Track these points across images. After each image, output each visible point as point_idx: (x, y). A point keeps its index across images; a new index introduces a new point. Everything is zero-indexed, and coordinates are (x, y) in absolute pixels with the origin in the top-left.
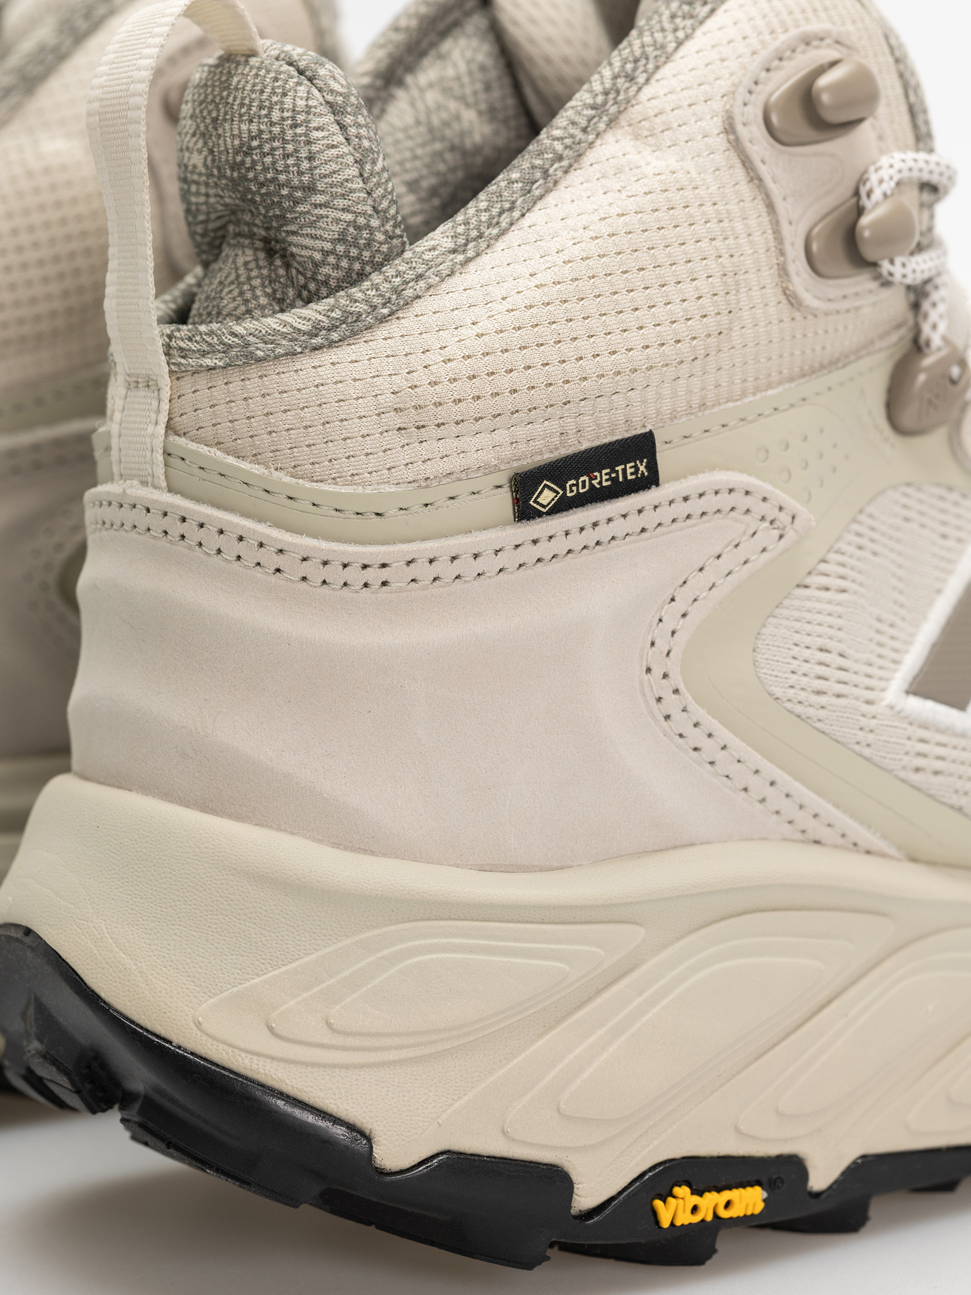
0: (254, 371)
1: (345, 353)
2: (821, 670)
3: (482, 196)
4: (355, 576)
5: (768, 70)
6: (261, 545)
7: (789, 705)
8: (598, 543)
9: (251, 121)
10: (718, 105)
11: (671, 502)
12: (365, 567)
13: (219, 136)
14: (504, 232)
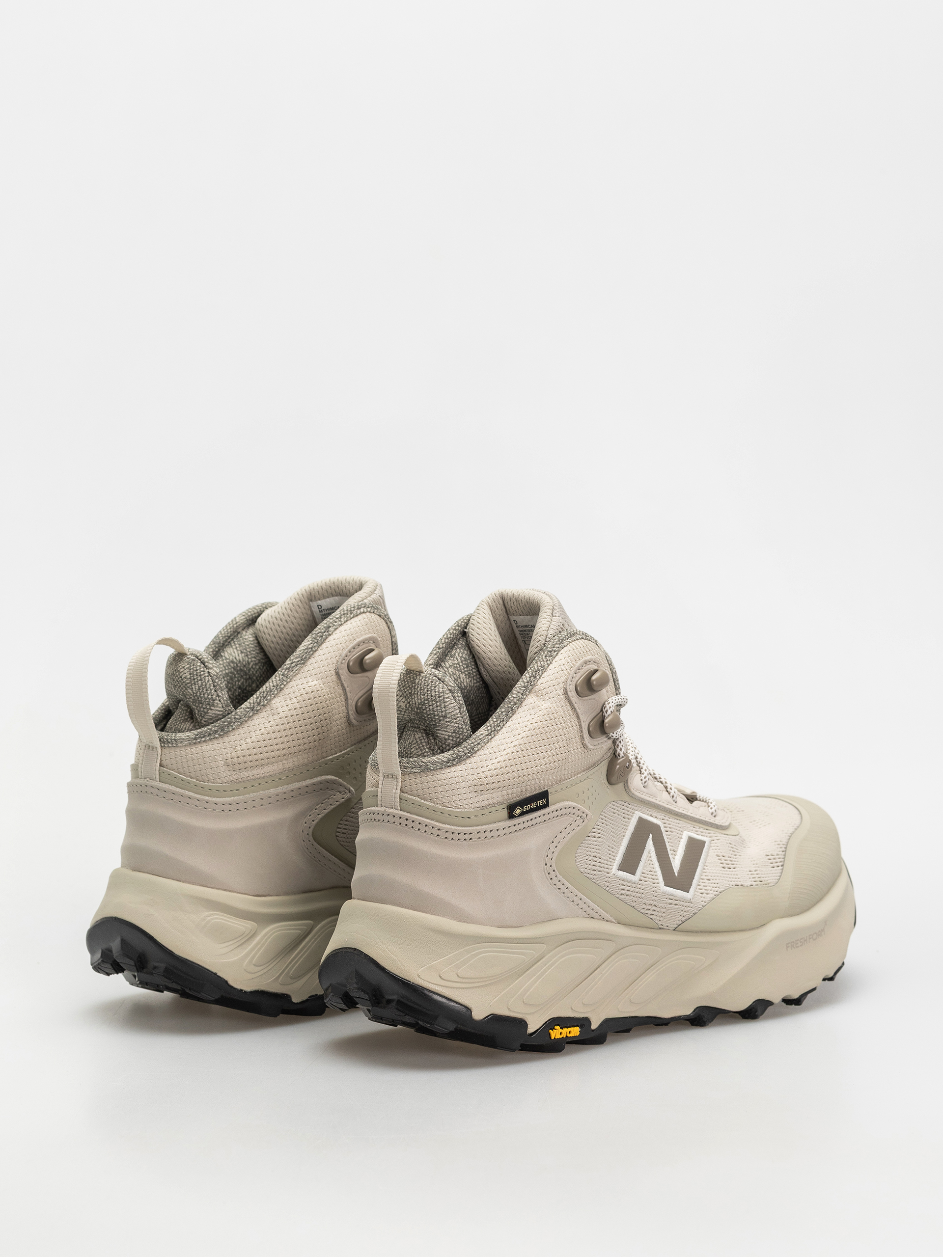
0: (430, 773)
1: (458, 768)
2: (594, 863)
3: (494, 716)
4: (462, 837)
5: (576, 673)
6: (433, 827)
7: (585, 874)
8: (532, 825)
9: (424, 695)
10: (561, 686)
11: (553, 812)
12: (465, 834)
13: (412, 699)
14: (501, 728)
